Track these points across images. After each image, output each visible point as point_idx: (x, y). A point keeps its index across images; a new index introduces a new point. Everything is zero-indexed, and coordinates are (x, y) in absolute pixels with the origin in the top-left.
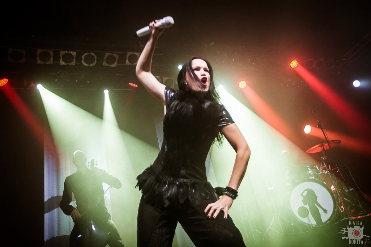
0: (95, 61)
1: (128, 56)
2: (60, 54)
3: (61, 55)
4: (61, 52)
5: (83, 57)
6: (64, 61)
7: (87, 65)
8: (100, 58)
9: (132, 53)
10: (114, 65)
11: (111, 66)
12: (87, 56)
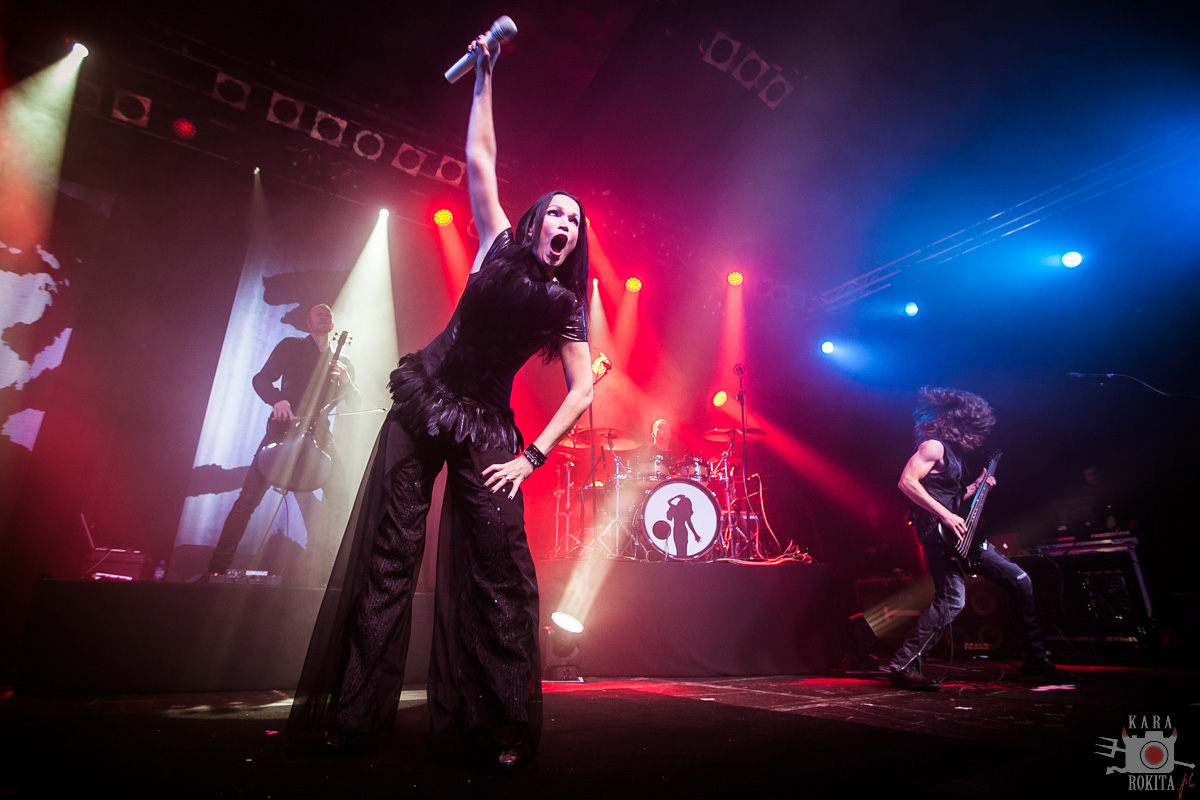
0: (380, 153)
1: (443, 163)
2: (315, 115)
3: (317, 120)
4: (320, 113)
5: (358, 137)
6: (320, 130)
7: (361, 154)
8: (391, 149)
9: (453, 160)
10: (414, 171)
11: (408, 171)
12: (367, 137)
